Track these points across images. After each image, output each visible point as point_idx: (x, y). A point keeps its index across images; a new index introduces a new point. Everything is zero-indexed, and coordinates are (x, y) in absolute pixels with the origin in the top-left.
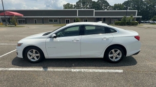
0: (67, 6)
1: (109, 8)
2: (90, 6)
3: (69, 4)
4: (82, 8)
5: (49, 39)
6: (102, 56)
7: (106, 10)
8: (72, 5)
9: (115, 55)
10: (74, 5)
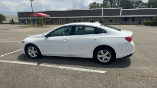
0: (93, 5)
1: (141, 5)
2: (118, 4)
3: (95, 3)
4: (109, 7)
5: (44, 38)
6: (91, 56)
7: (137, 9)
8: (98, 4)
9: (104, 56)
10: (101, 4)
